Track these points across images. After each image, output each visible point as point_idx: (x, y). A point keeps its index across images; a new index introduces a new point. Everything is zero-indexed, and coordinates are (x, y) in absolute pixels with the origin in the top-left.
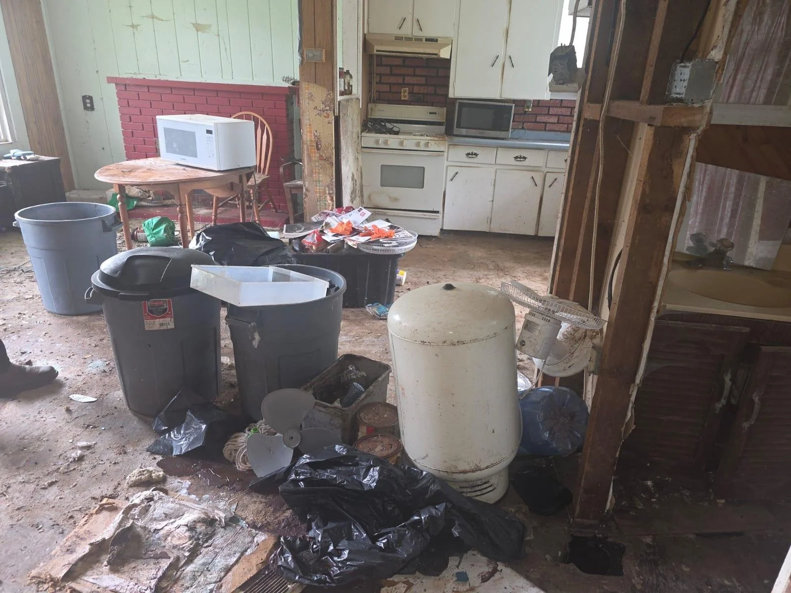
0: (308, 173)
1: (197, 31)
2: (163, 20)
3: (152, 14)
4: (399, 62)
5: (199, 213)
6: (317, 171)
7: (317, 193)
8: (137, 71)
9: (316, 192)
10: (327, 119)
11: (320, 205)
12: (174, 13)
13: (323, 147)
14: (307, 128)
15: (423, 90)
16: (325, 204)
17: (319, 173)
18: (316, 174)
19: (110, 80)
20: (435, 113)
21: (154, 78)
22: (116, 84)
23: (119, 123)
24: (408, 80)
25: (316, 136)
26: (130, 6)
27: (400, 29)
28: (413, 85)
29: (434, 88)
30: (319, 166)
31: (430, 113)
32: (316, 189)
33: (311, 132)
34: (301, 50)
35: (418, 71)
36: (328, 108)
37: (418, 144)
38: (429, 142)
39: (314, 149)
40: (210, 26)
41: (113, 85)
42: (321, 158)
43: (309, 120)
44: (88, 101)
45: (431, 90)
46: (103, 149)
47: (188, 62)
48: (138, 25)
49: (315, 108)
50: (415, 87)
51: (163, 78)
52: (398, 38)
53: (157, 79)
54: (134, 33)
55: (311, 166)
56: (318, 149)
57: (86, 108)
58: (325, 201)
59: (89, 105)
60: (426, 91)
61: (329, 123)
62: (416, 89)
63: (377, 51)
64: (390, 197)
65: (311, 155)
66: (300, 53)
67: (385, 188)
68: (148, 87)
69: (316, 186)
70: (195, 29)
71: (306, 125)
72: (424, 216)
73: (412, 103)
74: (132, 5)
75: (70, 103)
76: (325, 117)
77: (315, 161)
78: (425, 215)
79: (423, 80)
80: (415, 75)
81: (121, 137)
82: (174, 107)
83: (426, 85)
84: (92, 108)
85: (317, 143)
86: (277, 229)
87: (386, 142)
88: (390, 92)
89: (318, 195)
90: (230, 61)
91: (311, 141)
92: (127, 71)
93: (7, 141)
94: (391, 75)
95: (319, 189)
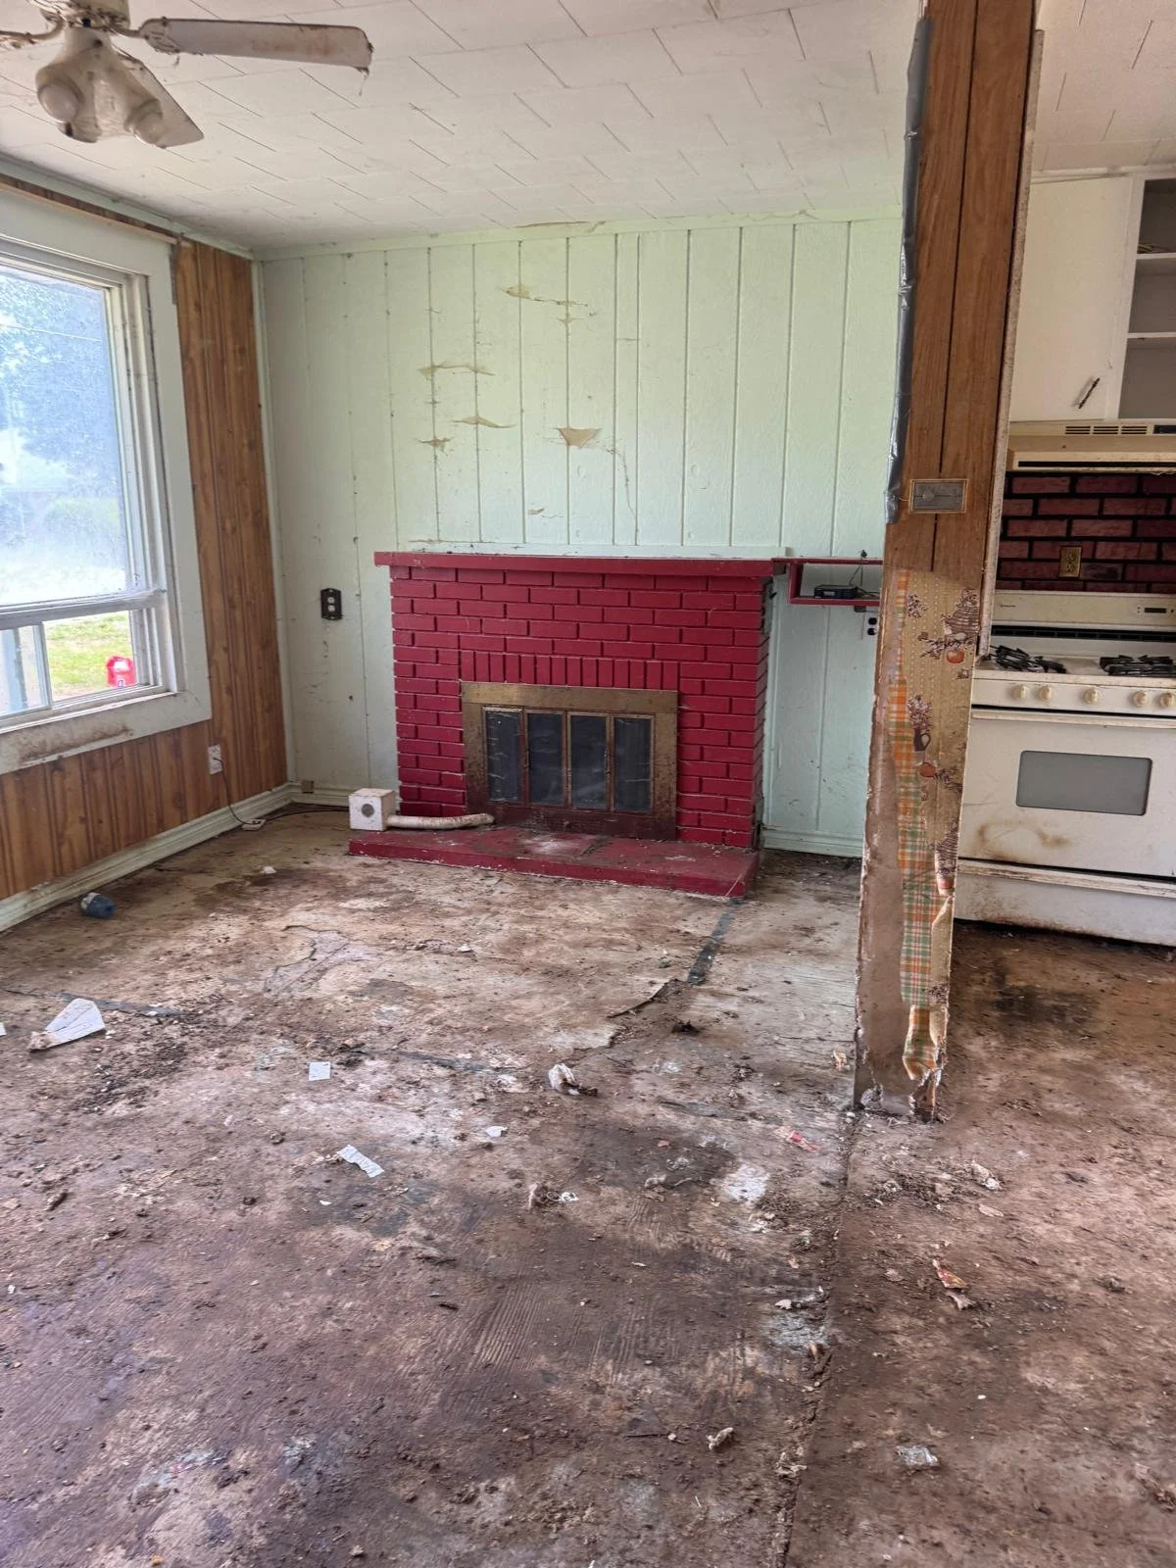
0: (882, 810)
1: (568, 444)
2: (497, 427)
3: (477, 414)
4: (1063, 486)
5: (541, 850)
6: (912, 805)
7: (903, 867)
8: (435, 538)
9: (901, 864)
10: (954, 666)
11: (910, 899)
12: (522, 411)
13: (934, 742)
14: (890, 689)
15: (1121, 552)
16: (927, 897)
17: (916, 812)
18: (905, 814)
19: (381, 559)
20: (1163, 611)
21: (468, 551)
22: (393, 567)
23: (390, 646)
24: (1081, 527)
25: (918, 712)
26: (434, 402)
27: (1081, 406)
28: (1096, 540)
29: (1154, 546)
30: (917, 794)
31: (1148, 610)
32: (903, 854)
33: (901, 700)
34: (897, 486)
35: (1111, 507)
36: (960, 636)
37: (1136, 698)
38: (1169, 695)
39: (907, 748)
40: (595, 433)
41: (386, 569)
42: (926, 771)
43: (900, 668)
44: (331, 600)
45: (1148, 551)
46: (351, 698)
47: (541, 514)
48: (445, 440)
49: (924, 636)
50: (1101, 545)
51: (488, 550)
52: (1076, 431)
53: (474, 551)
54: (436, 458)
55: (894, 792)
56: (919, 746)
57: (326, 614)
58: (927, 888)
59: (332, 608)
60: (1132, 556)
61: (961, 676)
62: (1103, 551)
63: (1022, 464)
64: (1043, 837)
65: (897, 763)
66: (894, 492)
67: (1028, 810)
68: (457, 570)
69: (904, 846)
70: (564, 441)
71: (890, 683)
72: (1143, 892)
73: (1090, 585)
74: (437, 400)
75: (297, 606)
76: (951, 660)
77: (908, 780)
78: (1143, 887)
79: (1124, 528)
80: (1101, 517)
81: (390, 677)
82: (505, 613)
83: (1133, 538)
84: (338, 615)
85: (918, 732)
86: (724, 899)
87: (1041, 692)
88: (1030, 559)
89: (907, 871)
90: (633, 504)
91: (900, 725)
92: (417, 537)
93: (168, 691)
94: (1035, 516)
95: (913, 855)
